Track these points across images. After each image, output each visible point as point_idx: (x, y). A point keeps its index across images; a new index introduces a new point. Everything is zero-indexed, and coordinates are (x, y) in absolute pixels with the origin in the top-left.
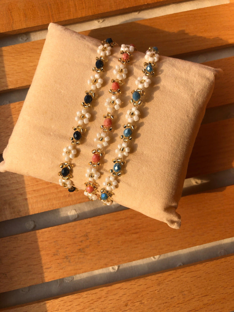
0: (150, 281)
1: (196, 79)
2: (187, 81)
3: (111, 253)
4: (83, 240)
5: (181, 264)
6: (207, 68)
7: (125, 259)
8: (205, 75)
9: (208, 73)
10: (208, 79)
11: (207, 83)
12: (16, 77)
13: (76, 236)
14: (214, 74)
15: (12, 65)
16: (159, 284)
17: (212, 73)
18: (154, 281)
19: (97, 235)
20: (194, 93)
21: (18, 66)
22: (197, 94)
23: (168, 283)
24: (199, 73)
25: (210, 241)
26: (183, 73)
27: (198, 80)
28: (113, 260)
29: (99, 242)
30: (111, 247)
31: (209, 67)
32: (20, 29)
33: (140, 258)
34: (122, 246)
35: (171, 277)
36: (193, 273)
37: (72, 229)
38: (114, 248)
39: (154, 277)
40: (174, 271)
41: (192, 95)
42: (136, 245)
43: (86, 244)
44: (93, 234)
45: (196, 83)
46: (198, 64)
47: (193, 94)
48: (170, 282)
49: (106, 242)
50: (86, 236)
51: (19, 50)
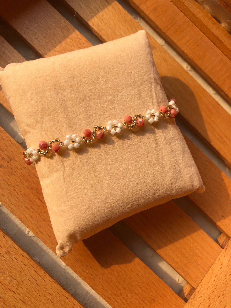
0: (5, 241)
1: (186, 177)
2: (180, 171)
3: (8, 190)
4: (5, 159)
5: (38, 260)
6: (200, 179)
7: (12, 206)
8: (194, 181)
9: (197, 182)
10: (193, 186)
11: (189, 187)
12: (105, 27)
13: (5, 151)
14: (199, 186)
15: (112, 20)
16: (7, 252)
17: (199, 185)
18: (8, 245)
19: (17, 168)
20: (176, 183)
21: (115, 25)
22: (176, 187)
23: (14, 258)
24: (192, 175)
25: (76, 271)
26: (183, 164)
27: (187, 179)
28: (4, 197)
29: (12, 174)
30: (14, 187)
31: (201, 179)
32: (143, 11)
33: (20, 219)
34: (21, 196)
35: (21, 258)
36: (38, 276)
37: (9, 144)
38: (15, 190)
39: (11, 243)
40: (28, 257)
41: (172, 183)
42: (30, 208)
43: (3, 164)
44: (16, 164)
45: (183, 179)
46: (197, 169)
47: (174, 183)
48: (16, 260)
49: (16, 180)
50: (11, 159)
51: (127, 18)
